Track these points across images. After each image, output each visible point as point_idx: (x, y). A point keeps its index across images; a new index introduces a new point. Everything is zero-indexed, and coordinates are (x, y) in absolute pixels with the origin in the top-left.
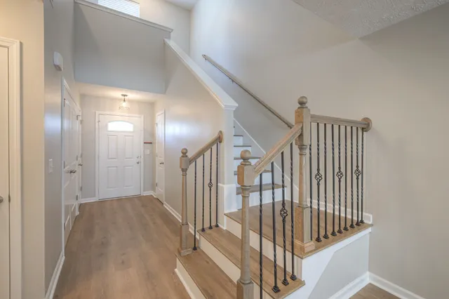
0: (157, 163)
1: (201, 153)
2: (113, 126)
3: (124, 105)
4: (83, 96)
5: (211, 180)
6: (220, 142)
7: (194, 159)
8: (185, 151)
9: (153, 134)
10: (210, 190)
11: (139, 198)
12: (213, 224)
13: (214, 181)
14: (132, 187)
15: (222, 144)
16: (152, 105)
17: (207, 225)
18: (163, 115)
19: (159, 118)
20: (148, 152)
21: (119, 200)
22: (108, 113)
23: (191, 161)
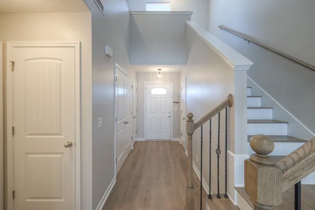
0: (182, 118)
1: (208, 117)
2: (154, 92)
3: (160, 76)
4: (137, 73)
5: (219, 146)
6: (230, 106)
7: (201, 123)
8: (190, 116)
9: (179, 96)
10: (218, 157)
11: (170, 142)
12: (222, 192)
13: (222, 148)
14: (165, 134)
15: (231, 108)
16: (178, 74)
17: (214, 192)
18: (185, 81)
19: (183, 84)
20: (176, 109)
21: (157, 141)
22: (151, 83)
23: (196, 126)
